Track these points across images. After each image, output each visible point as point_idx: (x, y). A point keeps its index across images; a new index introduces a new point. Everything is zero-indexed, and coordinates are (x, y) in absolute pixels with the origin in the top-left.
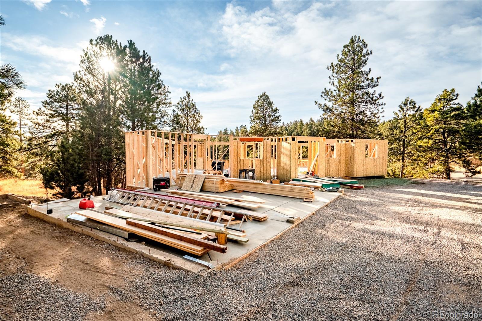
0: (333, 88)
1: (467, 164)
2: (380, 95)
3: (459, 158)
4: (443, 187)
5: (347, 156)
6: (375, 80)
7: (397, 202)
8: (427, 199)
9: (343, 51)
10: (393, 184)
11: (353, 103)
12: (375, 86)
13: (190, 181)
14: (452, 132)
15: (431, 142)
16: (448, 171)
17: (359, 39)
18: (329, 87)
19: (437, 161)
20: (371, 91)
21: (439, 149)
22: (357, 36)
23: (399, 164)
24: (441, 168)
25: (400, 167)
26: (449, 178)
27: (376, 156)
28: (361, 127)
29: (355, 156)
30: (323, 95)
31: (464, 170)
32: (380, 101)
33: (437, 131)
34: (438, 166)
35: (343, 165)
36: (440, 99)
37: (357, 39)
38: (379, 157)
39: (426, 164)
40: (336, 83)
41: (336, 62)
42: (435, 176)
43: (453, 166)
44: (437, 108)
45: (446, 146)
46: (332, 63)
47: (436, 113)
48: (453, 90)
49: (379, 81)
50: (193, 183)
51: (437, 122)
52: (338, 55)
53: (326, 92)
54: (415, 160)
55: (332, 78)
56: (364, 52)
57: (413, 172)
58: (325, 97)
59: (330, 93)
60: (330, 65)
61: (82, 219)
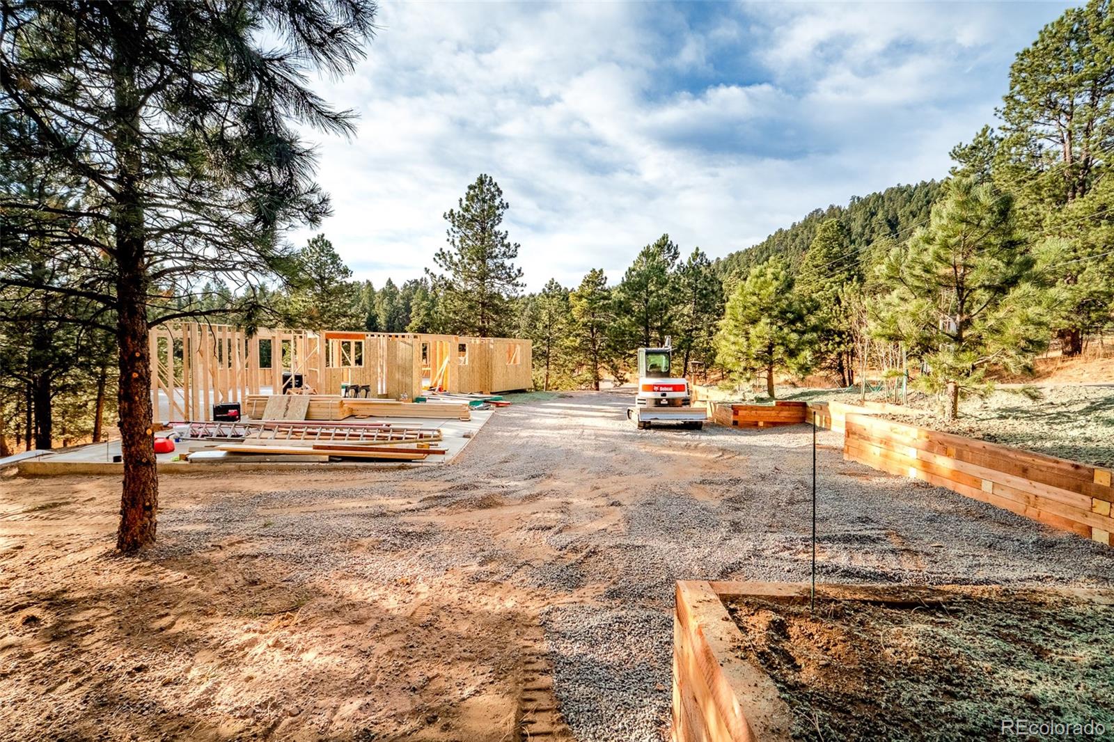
0: (454, 250)
1: (615, 369)
2: (519, 271)
3: (608, 362)
4: (590, 400)
5: (483, 362)
6: (513, 247)
7: (546, 416)
8: (575, 412)
9: (468, 194)
10: (539, 399)
11: (483, 277)
12: (512, 256)
13: (280, 407)
14: (601, 327)
15: (578, 340)
16: (597, 379)
17: (491, 181)
18: (448, 248)
19: (585, 367)
20: (508, 263)
21: (586, 350)
22: (488, 175)
23: (543, 371)
24: (589, 376)
25: (544, 376)
26: (598, 389)
27: (518, 362)
28: (495, 316)
29: (494, 363)
30: (437, 258)
31: (613, 378)
32: (520, 280)
33: (585, 325)
34: (585, 373)
35: (477, 375)
36: (588, 282)
37: (488, 179)
38: (522, 364)
39: (573, 371)
40: (457, 242)
41: (457, 209)
42: (583, 387)
43: (602, 372)
44: (584, 294)
45: (594, 345)
46: (452, 211)
47: (584, 300)
48: (601, 271)
49: (519, 249)
50: (287, 409)
51: (585, 313)
52: (461, 200)
53: (441, 255)
54: (562, 365)
55: (452, 233)
56: (497, 202)
57: (559, 382)
58: (441, 262)
59: (448, 258)
60: (448, 213)
61: (220, 454)
